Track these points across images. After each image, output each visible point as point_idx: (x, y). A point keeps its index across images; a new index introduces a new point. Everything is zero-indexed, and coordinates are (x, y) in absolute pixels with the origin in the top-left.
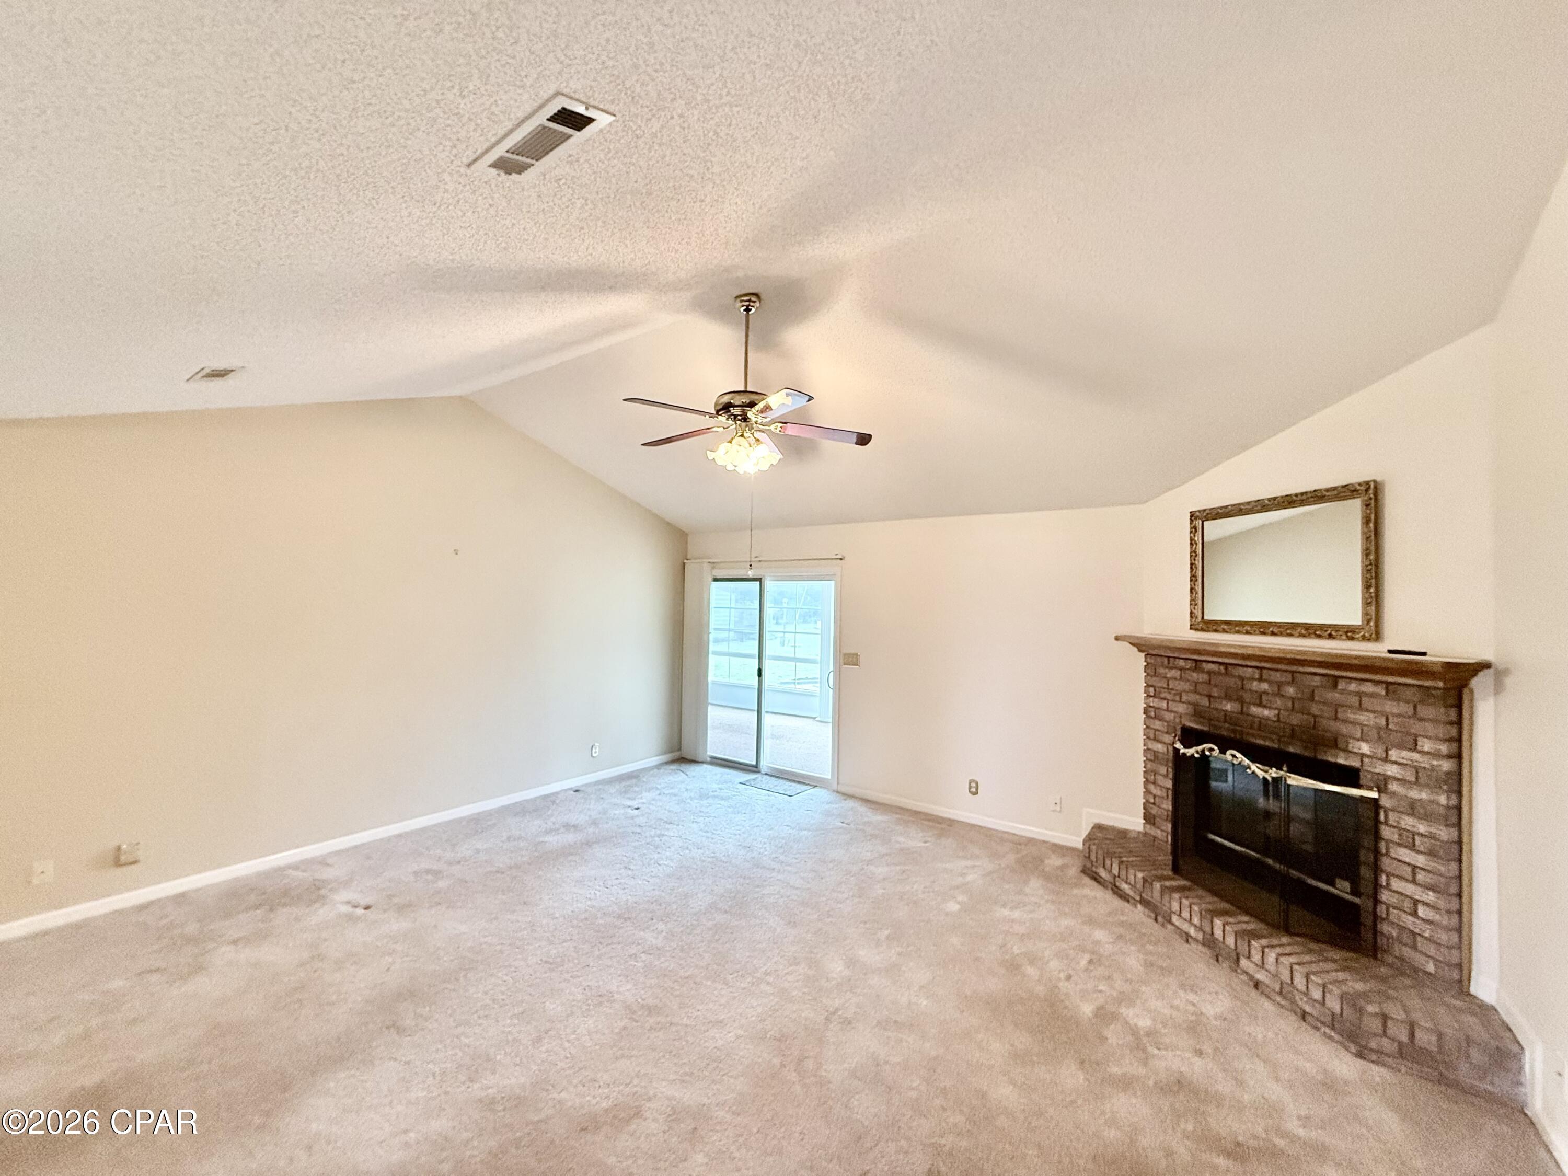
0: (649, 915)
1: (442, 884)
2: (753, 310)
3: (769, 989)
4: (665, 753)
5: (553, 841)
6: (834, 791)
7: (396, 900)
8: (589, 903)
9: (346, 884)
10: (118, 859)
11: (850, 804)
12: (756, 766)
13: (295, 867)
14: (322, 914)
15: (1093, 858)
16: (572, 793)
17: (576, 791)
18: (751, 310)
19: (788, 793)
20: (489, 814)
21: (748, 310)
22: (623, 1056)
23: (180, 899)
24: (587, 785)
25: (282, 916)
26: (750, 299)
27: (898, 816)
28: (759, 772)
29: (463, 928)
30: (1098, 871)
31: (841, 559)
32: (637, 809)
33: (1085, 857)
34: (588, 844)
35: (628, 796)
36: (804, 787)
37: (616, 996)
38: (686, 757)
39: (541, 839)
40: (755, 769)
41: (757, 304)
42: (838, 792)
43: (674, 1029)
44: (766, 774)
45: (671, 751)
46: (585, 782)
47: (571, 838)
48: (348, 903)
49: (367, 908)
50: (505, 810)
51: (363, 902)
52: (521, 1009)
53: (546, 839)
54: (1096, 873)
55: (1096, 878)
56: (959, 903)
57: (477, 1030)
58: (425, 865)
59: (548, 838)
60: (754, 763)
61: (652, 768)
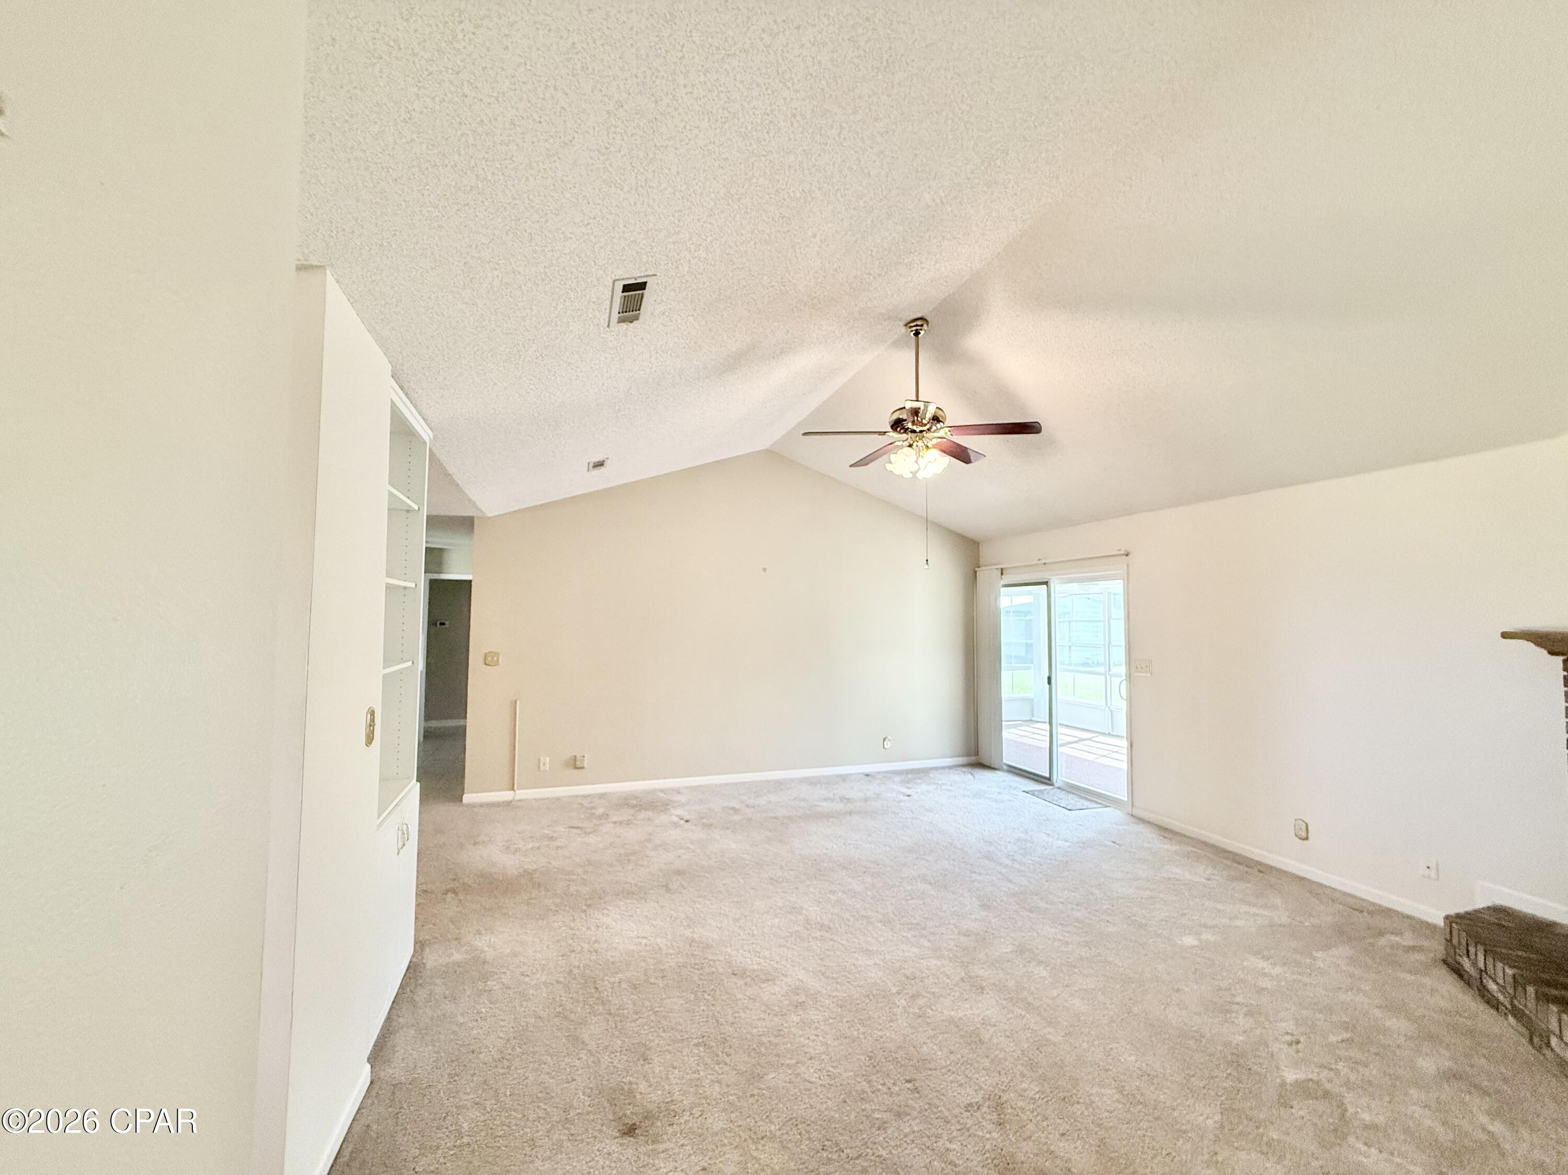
0: (864, 870)
1: (737, 818)
2: (922, 332)
3: (926, 944)
4: (962, 756)
5: (826, 806)
6: (1128, 814)
7: (705, 821)
8: (825, 851)
9: (683, 805)
10: (575, 764)
11: (1140, 828)
12: (1049, 779)
13: (662, 791)
14: (663, 818)
15: (1455, 941)
16: (863, 776)
17: (867, 775)
18: (920, 333)
19: (1069, 808)
20: (793, 780)
21: (917, 334)
22: (785, 946)
23: (602, 796)
24: (878, 773)
25: (643, 815)
26: (917, 325)
27: (1190, 849)
28: (1052, 785)
29: (733, 846)
30: (1461, 960)
31: (1127, 555)
32: (909, 796)
33: (1447, 940)
34: (850, 813)
35: (908, 785)
36: (1094, 805)
37: (804, 912)
38: (985, 763)
39: (818, 803)
40: (1047, 781)
41: (925, 327)
42: (1132, 815)
43: (831, 943)
44: (1059, 788)
45: (968, 755)
46: (876, 770)
47: (840, 806)
48: (678, 816)
49: (687, 821)
50: (803, 780)
51: (686, 818)
52: (739, 900)
53: (822, 804)
54: (1459, 963)
55: (1458, 971)
56: (1200, 941)
57: (707, 902)
58: (732, 804)
59: (824, 804)
60: (1047, 775)
61: (944, 768)
